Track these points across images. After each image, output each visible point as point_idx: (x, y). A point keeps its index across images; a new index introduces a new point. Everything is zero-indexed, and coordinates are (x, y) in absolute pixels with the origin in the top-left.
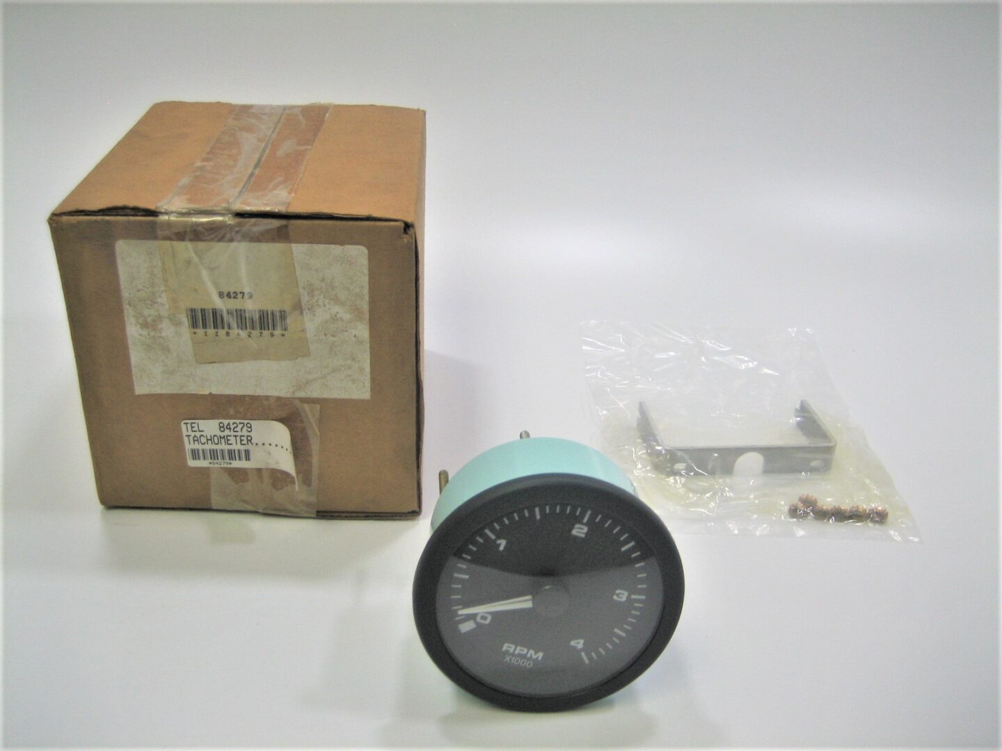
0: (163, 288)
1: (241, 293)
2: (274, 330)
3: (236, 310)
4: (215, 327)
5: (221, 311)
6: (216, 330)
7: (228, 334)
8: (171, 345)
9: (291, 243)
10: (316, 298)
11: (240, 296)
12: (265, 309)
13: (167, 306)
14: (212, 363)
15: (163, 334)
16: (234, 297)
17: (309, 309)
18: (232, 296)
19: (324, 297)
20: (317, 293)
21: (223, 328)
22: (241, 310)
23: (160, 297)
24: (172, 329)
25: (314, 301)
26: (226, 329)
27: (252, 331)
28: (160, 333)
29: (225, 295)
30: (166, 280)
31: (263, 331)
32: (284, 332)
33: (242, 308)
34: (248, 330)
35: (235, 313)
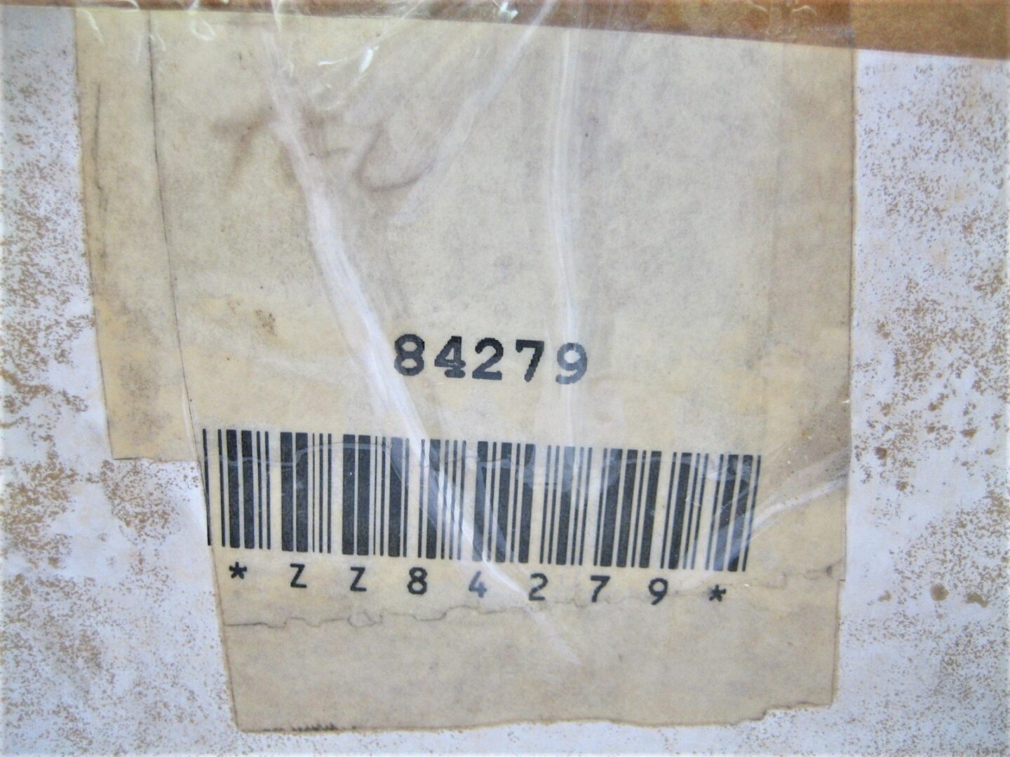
0: (81, 305)
1: (521, 345)
2: (673, 565)
3: (482, 446)
4: (355, 543)
5: (398, 447)
6: (356, 560)
7: (418, 580)
8: (105, 631)
9: (851, 43)
10: (934, 389)
11: (514, 363)
12: (642, 443)
13: (97, 414)
14: (317, 729)
15: (71, 571)
16: (480, 373)
17: (881, 453)
18: (472, 359)
19: (977, 385)
20: (943, 356)
21: (395, 549)
22: (507, 448)
23: (62, 356)
24: (120, 540)
25: (921, 403)
26: (412, 559)
27: (551, 571)
28: (54, 561)
29: (429, 356)
30: (98, 257)
31: (612, 571)
32: (725, 579)
33: (518, 438)
34: (534, 565)
35: (472, 464)
